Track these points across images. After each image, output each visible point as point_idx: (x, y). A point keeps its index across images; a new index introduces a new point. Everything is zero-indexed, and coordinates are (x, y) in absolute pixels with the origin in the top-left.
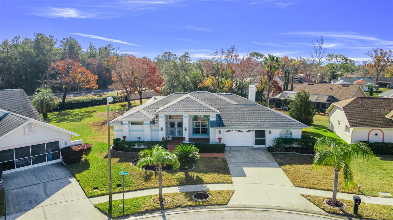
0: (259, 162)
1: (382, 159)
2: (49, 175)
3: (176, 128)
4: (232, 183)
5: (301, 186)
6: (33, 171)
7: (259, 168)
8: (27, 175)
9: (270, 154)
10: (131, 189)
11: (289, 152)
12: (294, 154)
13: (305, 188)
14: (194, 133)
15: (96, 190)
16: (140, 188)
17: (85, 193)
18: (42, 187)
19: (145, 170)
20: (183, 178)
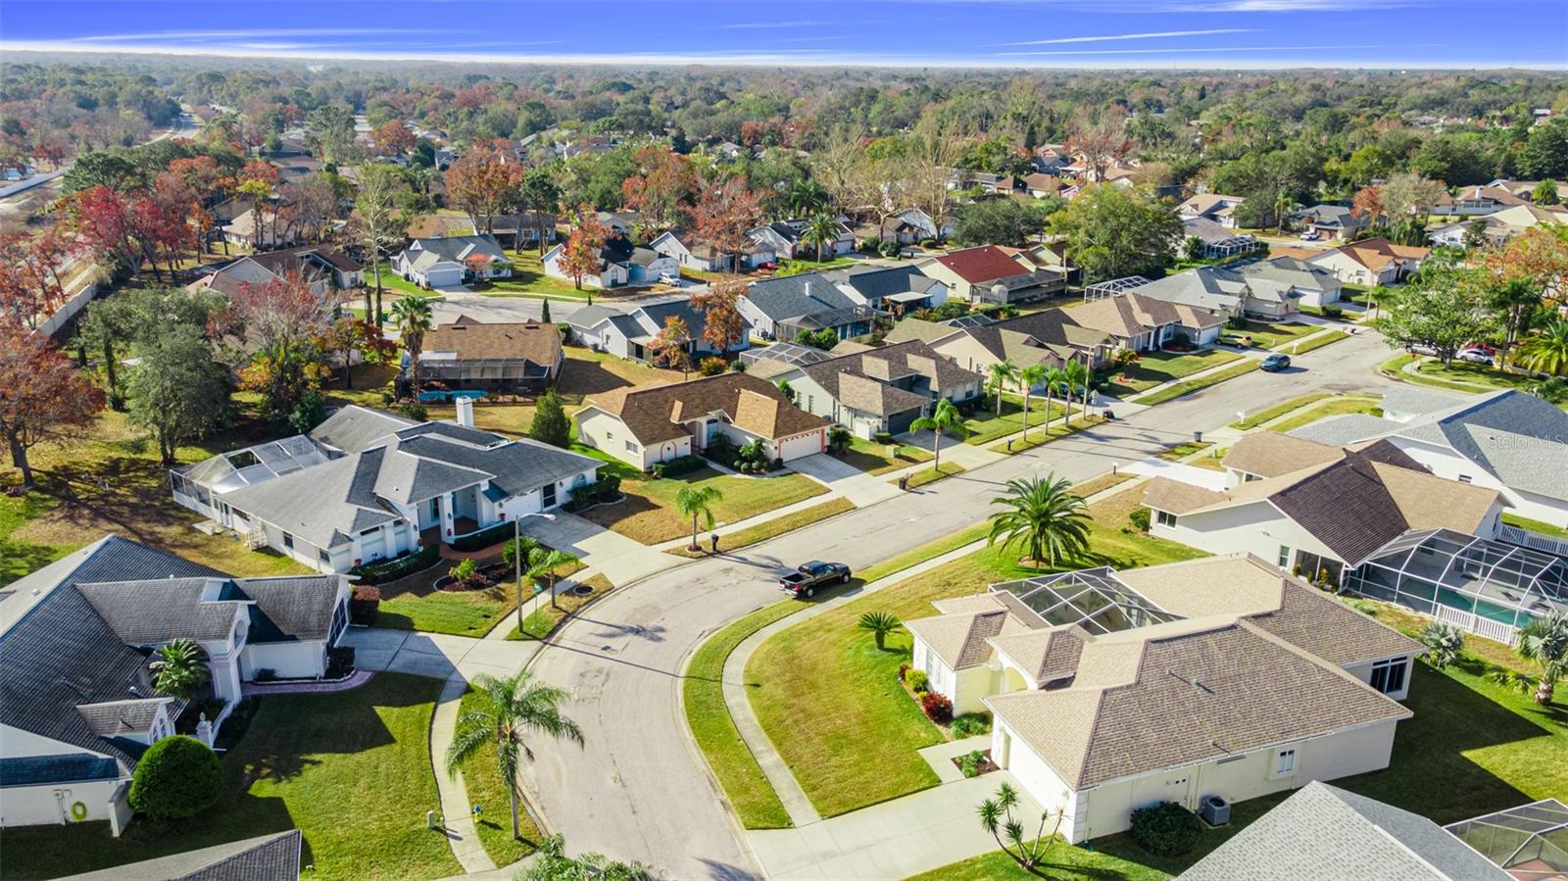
4: (588, 568)
5: (652, 542)
7: (589, 538)
9: (576, 516)
11: (596, 503)
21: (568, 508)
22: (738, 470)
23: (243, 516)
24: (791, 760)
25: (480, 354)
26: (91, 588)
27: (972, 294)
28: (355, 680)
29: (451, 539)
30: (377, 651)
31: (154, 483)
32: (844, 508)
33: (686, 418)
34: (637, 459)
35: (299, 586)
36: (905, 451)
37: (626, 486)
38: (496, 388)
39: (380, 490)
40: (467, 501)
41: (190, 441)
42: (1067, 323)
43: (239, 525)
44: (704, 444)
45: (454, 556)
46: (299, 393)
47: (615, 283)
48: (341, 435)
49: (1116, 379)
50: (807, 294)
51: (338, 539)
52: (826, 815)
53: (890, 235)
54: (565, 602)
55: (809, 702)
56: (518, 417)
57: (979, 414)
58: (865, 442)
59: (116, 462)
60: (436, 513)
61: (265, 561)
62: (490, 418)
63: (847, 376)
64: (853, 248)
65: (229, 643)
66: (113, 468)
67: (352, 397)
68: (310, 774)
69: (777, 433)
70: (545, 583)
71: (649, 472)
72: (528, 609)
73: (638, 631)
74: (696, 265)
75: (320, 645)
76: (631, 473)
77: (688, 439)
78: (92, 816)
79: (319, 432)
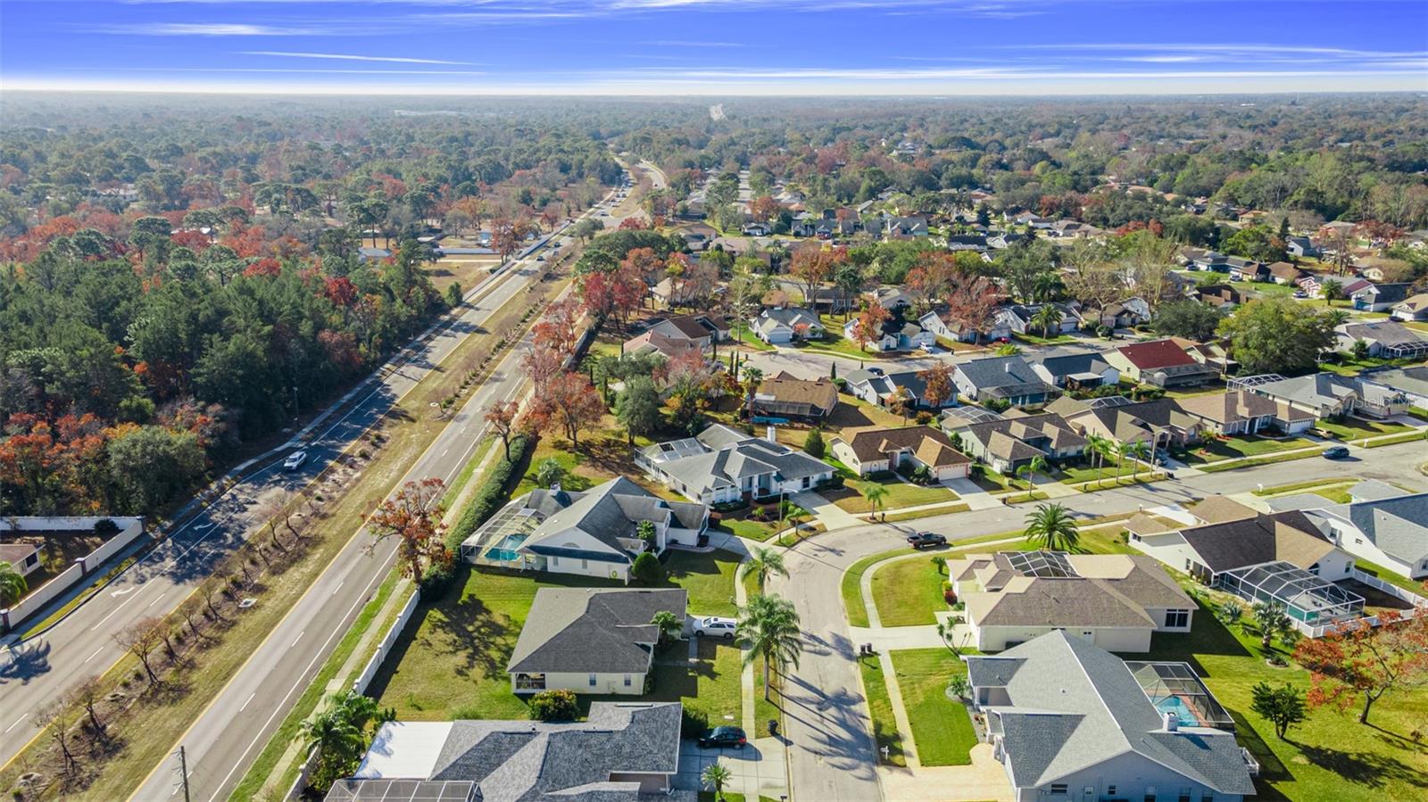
0: (818, 501)
9: (818, 493)
11: (832, 490)
12: (835, 491)
21: (815, 490)
22: (911, 481)
23: (666, 475)
24: (878, 607)
25: (788, 397)
26: (618, 496)
27: (1141, 376)
28: (708, 550)
29: (756, 498)
30: (717, 540)
31: (626, 454)
32: (965, 509)
33: (888, 449)
34: (857, 469)
35: (690, 507)
36: (1016, 482)
37: (847, 483)
38: (795, 419)
39: (726, 470)
40: (765, 479)
41: (642, 434)
42: (1175, 410)
43: (663, 478)
44: (898, 465)
45: (756, 505)
46: (693, 415)
47: (888, 348)
48: (710, 440)
49: (1197, 453)
50: (1007, 370)
51: (706, 490)
52: (884, 626)
53: (1109, 319)
54: (802, 533)
55: (897, 589)
56: (801, 436)
57: (1081, 465)
58: (997, 474)
59: (609, 441)
60: (751, 484)
61: (674, 496)
62: (787, 436)
63: (997, 433)
64: (1076, 328)
65: (664, 525)
66: (607, 444)
67: (718, 416)
68: (689, 578)
69: (937, 463)
70: (794, 524)
71: (862, 477)
72: (784, 535)
73: (832, 551)
74: (950, 336)
75: (696, 532)
76: (852, 476)
77: (887, 461)
78: (619, 577)
79: (701, 436)
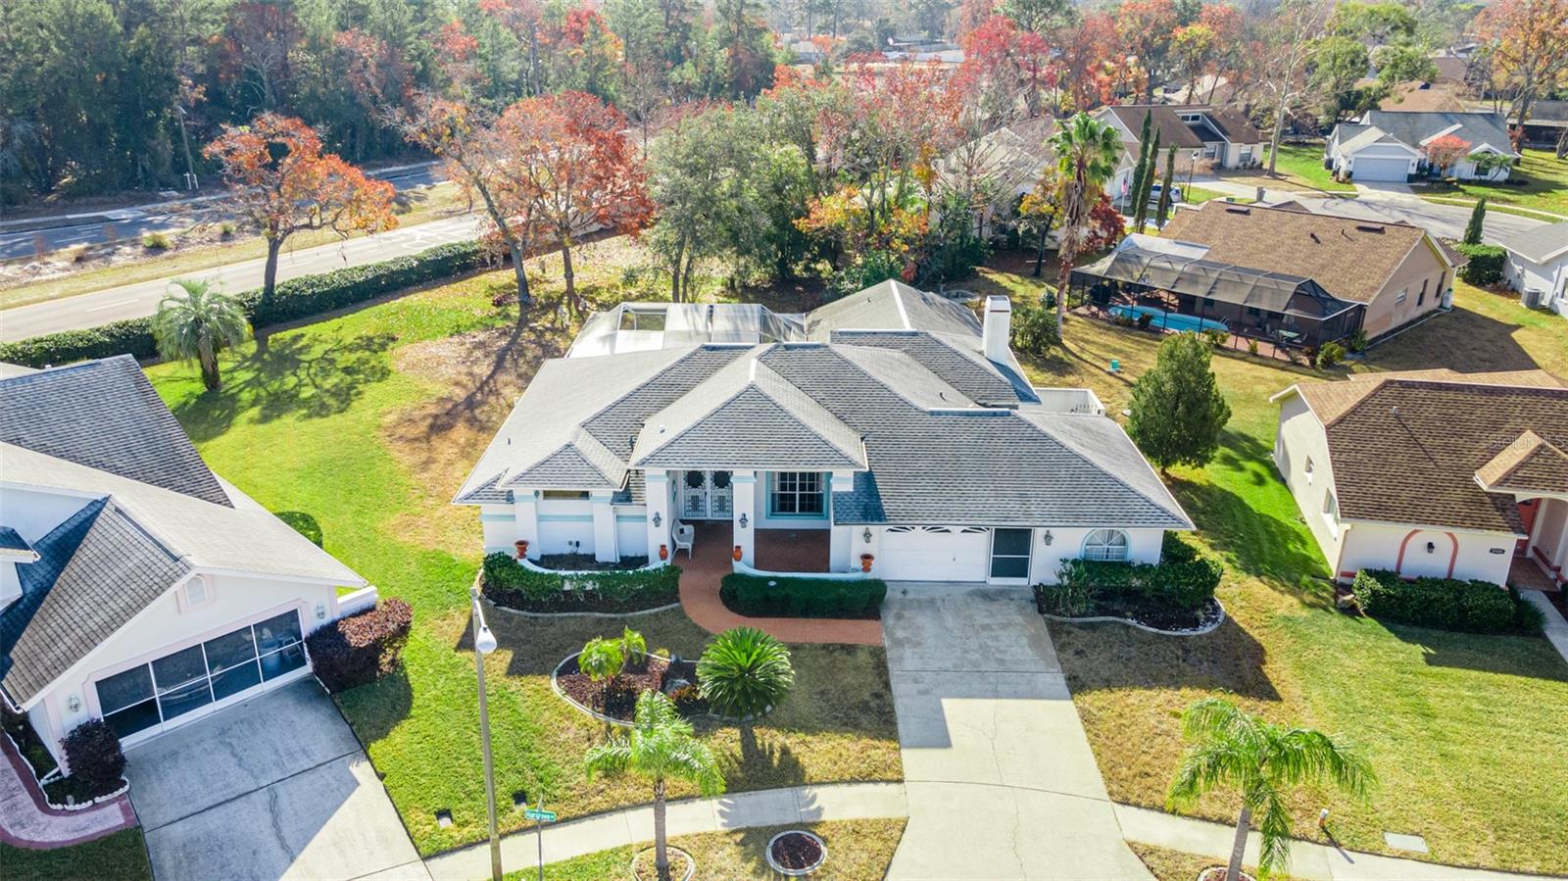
0: (1002, 668)
1: (1430, 660)
2: (281, 749)
3: (708, 490)
4: (900, 781)
5: (1133, 799)
6: (222, 729)
7: (999, 701)
8: (206, 750)
9: (1040, 625)
10: (564, 815)
11: (1111, 618)
12: (1129, 627)
13: (1145, 808)
14: (773, 510)
15: (445, 822)
16: (592, 807)
17: (408, 834)
18: (265, 810)
19: (602, 718)
20: (736, 759)
25: (1246, 259)
33: (1525, 482)
44: (1562, 570)
77: (1509, 541)
